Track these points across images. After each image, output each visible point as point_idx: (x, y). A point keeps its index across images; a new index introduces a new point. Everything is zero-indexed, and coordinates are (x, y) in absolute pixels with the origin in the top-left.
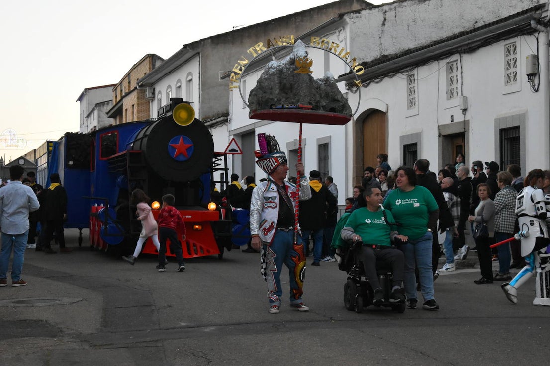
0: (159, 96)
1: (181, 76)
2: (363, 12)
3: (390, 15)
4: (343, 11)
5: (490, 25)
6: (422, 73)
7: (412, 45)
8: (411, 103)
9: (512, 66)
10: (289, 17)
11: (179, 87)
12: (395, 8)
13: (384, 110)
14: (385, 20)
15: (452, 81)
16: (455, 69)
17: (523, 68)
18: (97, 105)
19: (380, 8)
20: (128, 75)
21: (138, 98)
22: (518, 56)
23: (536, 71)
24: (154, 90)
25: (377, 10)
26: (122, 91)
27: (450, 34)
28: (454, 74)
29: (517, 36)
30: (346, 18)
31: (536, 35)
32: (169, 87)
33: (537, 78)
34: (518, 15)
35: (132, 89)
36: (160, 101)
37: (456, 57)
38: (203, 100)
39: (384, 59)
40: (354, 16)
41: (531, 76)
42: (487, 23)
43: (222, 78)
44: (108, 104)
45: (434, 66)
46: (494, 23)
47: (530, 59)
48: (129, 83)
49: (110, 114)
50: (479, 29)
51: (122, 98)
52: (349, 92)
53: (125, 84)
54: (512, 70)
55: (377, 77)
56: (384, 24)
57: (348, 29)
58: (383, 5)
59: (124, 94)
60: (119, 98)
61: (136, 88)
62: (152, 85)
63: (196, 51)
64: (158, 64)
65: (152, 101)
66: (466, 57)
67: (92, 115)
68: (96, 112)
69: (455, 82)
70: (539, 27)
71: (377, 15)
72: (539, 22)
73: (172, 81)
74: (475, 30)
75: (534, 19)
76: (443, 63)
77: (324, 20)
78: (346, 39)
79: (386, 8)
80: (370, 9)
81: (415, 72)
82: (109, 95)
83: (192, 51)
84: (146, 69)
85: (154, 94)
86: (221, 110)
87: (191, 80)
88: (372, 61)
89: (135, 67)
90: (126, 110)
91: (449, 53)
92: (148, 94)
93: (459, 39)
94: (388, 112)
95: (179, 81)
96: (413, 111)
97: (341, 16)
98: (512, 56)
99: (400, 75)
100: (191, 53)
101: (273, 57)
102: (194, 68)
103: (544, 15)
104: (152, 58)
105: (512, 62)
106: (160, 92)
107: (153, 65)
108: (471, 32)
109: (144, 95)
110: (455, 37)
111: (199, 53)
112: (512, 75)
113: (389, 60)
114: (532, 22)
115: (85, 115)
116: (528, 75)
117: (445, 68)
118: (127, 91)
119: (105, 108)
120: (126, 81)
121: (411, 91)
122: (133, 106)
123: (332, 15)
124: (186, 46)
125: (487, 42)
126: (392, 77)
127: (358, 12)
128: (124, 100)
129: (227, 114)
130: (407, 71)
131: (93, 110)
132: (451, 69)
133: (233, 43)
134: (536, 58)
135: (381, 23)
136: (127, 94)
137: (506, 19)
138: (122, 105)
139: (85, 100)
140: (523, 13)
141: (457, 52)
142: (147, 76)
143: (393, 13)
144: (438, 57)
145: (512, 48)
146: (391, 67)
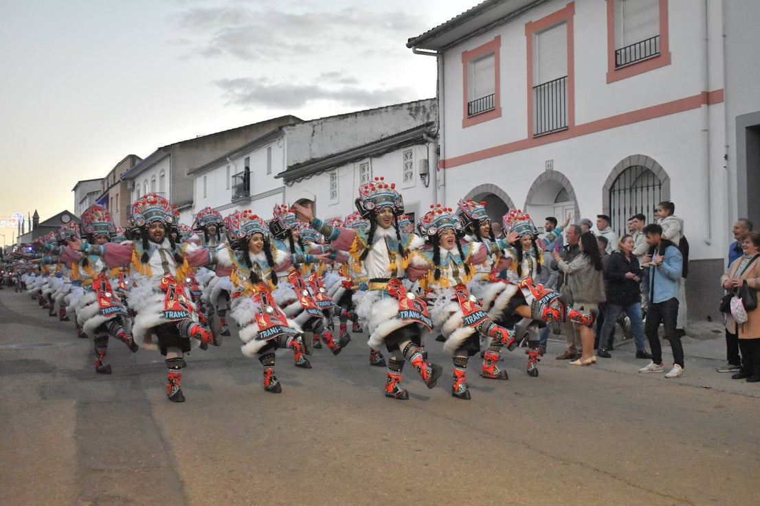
0: (138, 188)
1: (156, 172)
2: (298, 126)
3: (318, 128)
4: (282, 125)
5: (392, 137)
6: (342, 172)
7: (334, 152)
8: (333, 195)
9: (409, 167)
10: (240, 129)
11: (154, 181)
12: (322, 123)
13: (313, 200)
14: (314, 131)
15: (364, 179)
16: (366, 170)
17: (417, 169)
18: (88, 194)
19: (310, 123)
20: (114, 171)
21: (121, 189)
22: (413, 160)
23: (427, 172)
24: (134, 183)
25: (308, 124)
26: (108, 184)
27: (363, 144)
28: (366, 173)
29: (413, 145)
30: (285, 129)
31: (427, 144)
32: (146, 180)
33: (427, 177)
34: (414, 129)
35: (116, 182)
36: (139, 191)
37: (367, 160)
38: (173, 191)
39: (313, 161)
40: (291, 128)
41: (423, 175)
42: (390, 135)
43: (188, 174)
44: (97, 193)
45: (351, 166)
46: (395, 135)
47: (422, 162)
48: (114, 177)
49: (99, 201)
50: (384, 139)
51: (109, 188)
52: (286, 186)
53: (111, 178)
54: (409, 170)
55: (308, 175)
56: (313, 135)
57: (286, 138)
58: (312, 121)
59: (110, 186)
60: (106, 189)
61: (119, 181)
62: (133, 179)
63: (166, 154)
64: (137, 162)
65: (133, 191)
66: (375, 161)
67: (84, 202)
68: (88, 200)
69: (366, 178)
70: (429, 139)
71: (308, 129)
72: (429, 135)
73: (148, 176)
74: (382, 140)
75: (426, 133)
76: (358, 164)
77: (267, 131)
78: (284, 145)
79: (315, 123)
80: (303, 123)
81: (336, 171)
82: (99, 187)
83: (165, 152)
84: (128, 166)
85: (134, 186)
86: (188, 199)
87: (163, 176)
88: (304, 163)
89: (119, 164)
90: (112, 198)
91: (362, 158)
92: (129, 186)
93: (370, 146)
94: (315, 201)
95: (154, 176)
96: (335, 201)
97: (280, 128)
98: (409, 160)
99: (325, 173)
100: (163, 154)
101: (228, 159)
102: (166, 166)
103: (433, 130)
104: (133, 158)
105: (409, 165)
106: (139, 185)
107: (133, 163)
108: (379, 141)
109: (126, 186)
110: (366, 145)
111: (170, 155)
112: (410, 174)
113: (316, 162)
114: (424, 135)
115: (79, 202)
116: (421, 175)
117: (359, 168)
118: (113, 183)
119: (95, 196)
120: (112, 175)
121: (333, 186)
122: (117, 195)
123: (273, 128)
124: (160, 149)
125: (390, 150)
126: (319, 175)
127: (294, 125)
128: (110, 190)
129: (191, 202)
130: (330, 170)
131: (85, 198)
132: (364, 170)
133: (197, 148)
134: (427, 162)
135: (311, 134)
136: (112, 186)
137: (405, 132)
138: (108, 194)
139: (79, 190)
140: (418, 128)
141: (368, 156)
142: (129, 172)
143: (320, 127)
144: (354, 160)
145: (409, 155)
146: (319, 167)
